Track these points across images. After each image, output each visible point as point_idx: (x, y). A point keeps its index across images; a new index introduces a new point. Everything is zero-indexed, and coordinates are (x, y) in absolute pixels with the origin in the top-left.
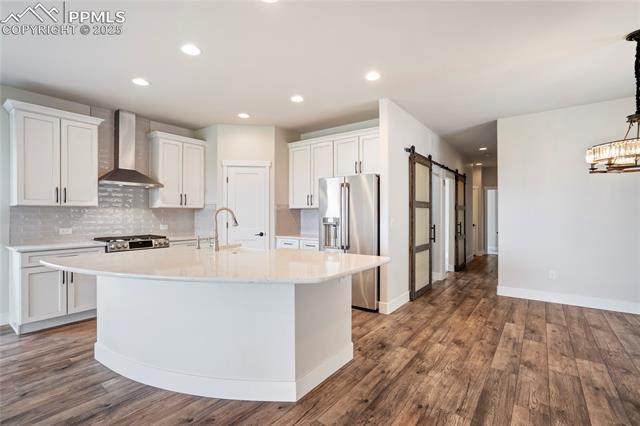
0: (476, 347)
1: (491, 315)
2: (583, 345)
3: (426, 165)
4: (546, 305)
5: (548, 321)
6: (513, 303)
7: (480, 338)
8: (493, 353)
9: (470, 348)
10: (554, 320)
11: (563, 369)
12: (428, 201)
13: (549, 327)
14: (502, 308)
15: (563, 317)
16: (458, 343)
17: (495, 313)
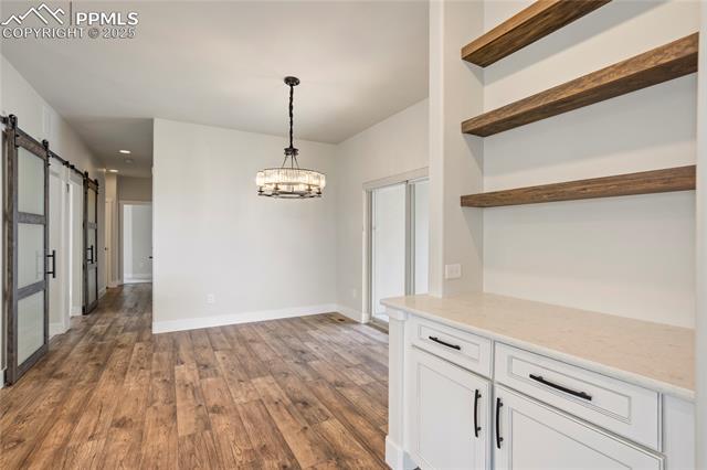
0: (150, 416)
1: (155, 362)
2: (250, 363)
3: (41, 157)
4: (207, 331)
5: (215, 350)
6: (174, 339)
7: (150, 402)
8: (174, 415)
9: (143, 423)
10: (218, 345)
11: (246, 397)
12: (42, 213)
13: (218, 355)
14: (164, 349)
15: (225, 339)
16: (121, 424)
17: (158, 359)
